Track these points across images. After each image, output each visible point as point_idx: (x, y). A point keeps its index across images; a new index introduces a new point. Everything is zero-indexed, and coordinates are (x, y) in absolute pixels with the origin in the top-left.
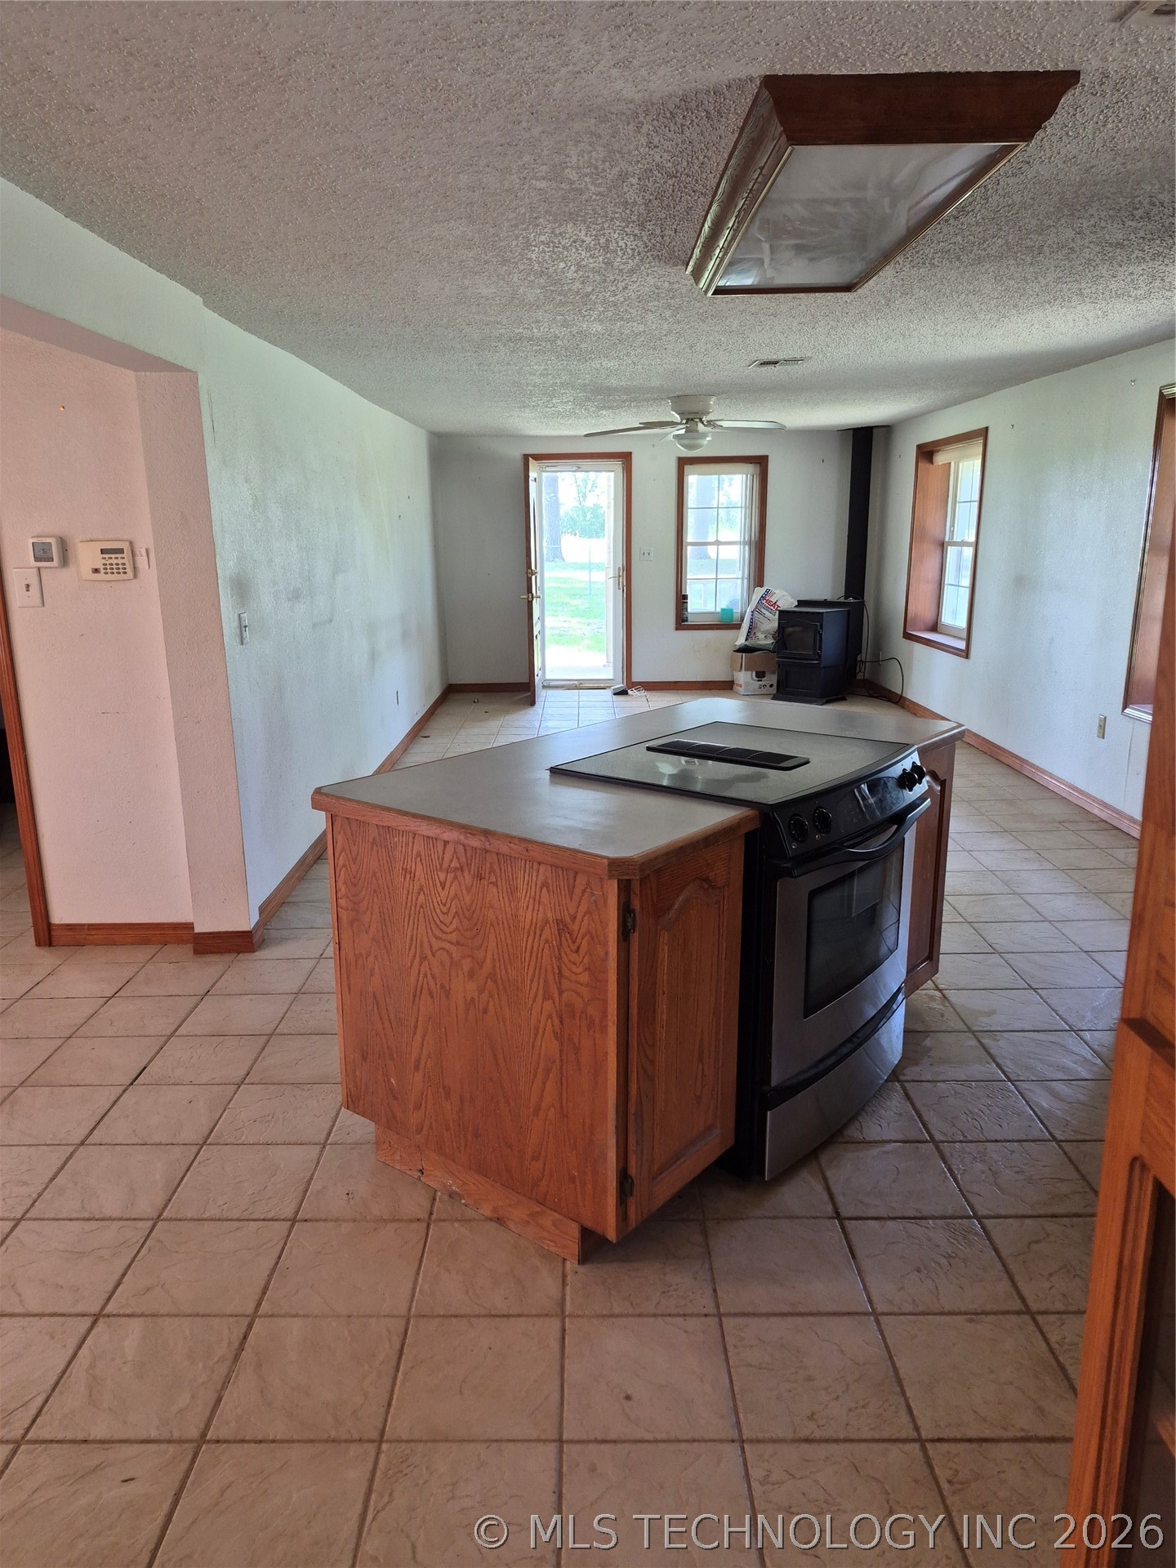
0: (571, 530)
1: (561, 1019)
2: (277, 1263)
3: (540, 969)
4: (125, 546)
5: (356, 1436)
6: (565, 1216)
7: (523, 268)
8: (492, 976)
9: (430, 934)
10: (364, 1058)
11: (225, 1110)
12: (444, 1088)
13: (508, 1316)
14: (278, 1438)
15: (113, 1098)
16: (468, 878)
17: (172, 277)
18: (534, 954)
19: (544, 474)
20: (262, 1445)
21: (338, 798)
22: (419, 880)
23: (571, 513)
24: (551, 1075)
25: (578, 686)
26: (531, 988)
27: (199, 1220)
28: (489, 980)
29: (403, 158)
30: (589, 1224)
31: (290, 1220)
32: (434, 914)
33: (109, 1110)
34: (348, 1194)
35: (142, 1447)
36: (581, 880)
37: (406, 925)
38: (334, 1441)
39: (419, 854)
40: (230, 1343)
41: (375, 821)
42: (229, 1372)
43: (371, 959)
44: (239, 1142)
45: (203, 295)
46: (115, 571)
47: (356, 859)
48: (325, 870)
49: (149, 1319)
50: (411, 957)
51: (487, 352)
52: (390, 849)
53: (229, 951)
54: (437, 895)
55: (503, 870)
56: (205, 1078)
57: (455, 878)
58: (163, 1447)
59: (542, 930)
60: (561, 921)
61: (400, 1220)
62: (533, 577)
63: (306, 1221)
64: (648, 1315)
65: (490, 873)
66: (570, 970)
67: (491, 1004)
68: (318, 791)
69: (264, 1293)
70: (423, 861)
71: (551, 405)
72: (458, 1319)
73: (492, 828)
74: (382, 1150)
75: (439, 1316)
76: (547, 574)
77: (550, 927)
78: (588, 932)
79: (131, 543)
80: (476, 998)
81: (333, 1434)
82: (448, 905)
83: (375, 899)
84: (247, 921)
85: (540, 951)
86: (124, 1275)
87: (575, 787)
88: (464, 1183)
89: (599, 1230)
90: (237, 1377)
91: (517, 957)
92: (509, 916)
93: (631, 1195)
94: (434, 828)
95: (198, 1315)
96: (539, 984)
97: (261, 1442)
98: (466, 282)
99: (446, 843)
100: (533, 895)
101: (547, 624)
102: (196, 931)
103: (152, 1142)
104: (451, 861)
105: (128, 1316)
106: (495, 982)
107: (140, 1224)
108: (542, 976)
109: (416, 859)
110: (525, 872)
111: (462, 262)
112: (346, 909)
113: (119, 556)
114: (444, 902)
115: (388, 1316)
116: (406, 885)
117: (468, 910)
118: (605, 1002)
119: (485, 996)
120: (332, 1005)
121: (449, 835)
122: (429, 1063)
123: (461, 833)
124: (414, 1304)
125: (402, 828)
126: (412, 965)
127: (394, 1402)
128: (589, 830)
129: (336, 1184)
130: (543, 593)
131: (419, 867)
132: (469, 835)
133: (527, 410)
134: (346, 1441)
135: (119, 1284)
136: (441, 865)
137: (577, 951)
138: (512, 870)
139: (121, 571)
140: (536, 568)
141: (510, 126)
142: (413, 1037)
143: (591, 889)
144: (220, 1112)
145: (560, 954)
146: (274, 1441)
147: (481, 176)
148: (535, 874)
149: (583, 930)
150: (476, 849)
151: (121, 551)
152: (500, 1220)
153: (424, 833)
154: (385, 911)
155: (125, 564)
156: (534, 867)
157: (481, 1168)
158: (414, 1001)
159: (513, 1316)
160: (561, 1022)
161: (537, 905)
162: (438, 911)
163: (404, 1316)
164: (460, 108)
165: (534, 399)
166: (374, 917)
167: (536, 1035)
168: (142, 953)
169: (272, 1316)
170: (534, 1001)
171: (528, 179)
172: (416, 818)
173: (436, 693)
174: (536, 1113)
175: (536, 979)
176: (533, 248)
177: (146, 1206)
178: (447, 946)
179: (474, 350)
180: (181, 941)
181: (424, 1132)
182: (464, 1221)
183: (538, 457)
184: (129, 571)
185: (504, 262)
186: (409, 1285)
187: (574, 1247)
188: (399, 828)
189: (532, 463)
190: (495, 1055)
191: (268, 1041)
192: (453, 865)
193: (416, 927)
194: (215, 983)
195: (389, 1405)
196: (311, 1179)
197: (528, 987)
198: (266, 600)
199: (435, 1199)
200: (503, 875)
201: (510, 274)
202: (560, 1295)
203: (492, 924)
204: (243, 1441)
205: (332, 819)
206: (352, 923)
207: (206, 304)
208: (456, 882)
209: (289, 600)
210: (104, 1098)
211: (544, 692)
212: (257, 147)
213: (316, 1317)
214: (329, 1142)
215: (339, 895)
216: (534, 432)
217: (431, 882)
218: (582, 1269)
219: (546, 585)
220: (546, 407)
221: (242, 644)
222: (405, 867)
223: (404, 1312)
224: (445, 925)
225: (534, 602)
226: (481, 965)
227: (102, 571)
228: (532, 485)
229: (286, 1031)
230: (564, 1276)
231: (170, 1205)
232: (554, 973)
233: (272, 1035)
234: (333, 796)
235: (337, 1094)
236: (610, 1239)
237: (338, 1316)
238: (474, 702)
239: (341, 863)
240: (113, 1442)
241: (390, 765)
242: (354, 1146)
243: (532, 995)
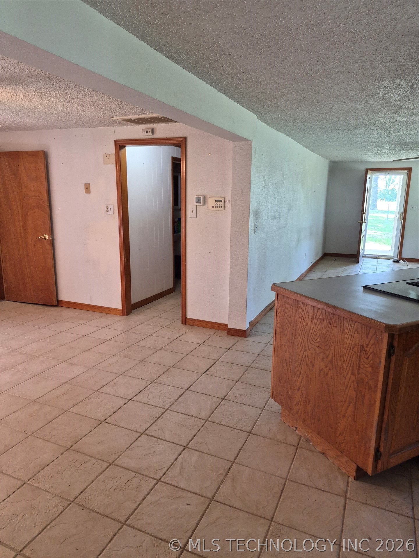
0: (382, 198)
1: (357, 383)
2: (243, 446)
3: (351, 363)
4: (223, 199)
5: (263, 516)
6: (351, 460)
7: (375, 97)
8: (331, 362)
9: (309, 342)
10: (280, 382)
11: (231, 389)
12: (308, 399)
13: (324, 491)
14: (237, 507)
15: (198, 377)
16: (325, 323)
17: (249, 109)
18: (349, 357)
19: (373, 176)
20: (231, 508)
21: (281, 288)
22: (307, 321)
23: (382, 192)
24: (351, 404)
25: (378, 257)
26: (346, 369)
27: (219, 424)
28: (330, 363)
29: (334, 60)
30: (360, 466)
31: (249, 432)
32: (311, 334)
33: (196, 380)
34: (269, 429)
35: (194, 495)
36: (372, 331)
37: (300, 337)
38: (255, 515)
39: (308, 312)
40: (224, 469)
41: (293, 297)
42: (223, 479)
43: (286, 347)
44: (234, 401)
45: (257, 115)
46: (219, 207)
47: (284, 310)
48: (273, 314)
49: (200, 453)
50: (300, 349)
51: (356, 130)
52: (297, 308)
53: (238, 336)
54: (313, 328)
55: (340, 322)
56: (226, 377)
57: (321, 322)
58: (200, 497)
59: (353, 348)
60: (362, 346)
61: (286, 443)
62: (364, 215)
63: (254, 434)
64: (381, 509)
65: (334, 322)
66: (363, 365)
67: (330, 372)
68: (274, 285)
69: (237, 455)
70: (309, 314)
71: (380, 150)
72: (305, 486)
73: (337, 305)
74: (283, 417)
75: (297, 482)
76: (369, 214)
77: (357, 347)
78: (373, 352)
79: (224, 198)
80: (324, 368)
81: (255, 512)
82: (317, 332)
83: (290, 326)
84: (245, 326)
85: (352, 356)
86: (195, 436)
87: (373, 294)
88: (312, 437)
89: (364, 469)
90: (226, 480)
91: (342, 356)
92: (341, 340)
93: (380, 459)
94: (315, 303)
95: (215, 456)
96: (350, 368)
97: (231, 506)
98: (352, 104)
99: (318, 309)
100: (351, 333)
101: (367, 233)
102: (229, 327)
103: (208, 394)
104: (320, 316)
105: (195, 450)
106: (332, 364)
107: (201, 420)
108: (352, 366)
109: (306, 313)
110: (349, 325)
111: (351, 97)
112: (279, 328)
113: (220, 202)
114: (315, 331)
115: (279, 477)
116: (302, 322)
117: (324, 335)
118: (377, 381)
119: (327, 369)
120: (271, 361)
121: (320, 306)
122: (303, 389)
123: (325, 306)
124: (289, 475)
125: (302, 301)
126: (301, 352)
127: (278, 508)
128: (378, 312)
129: (265, 425)
130: (367, 221)
131: (307, 317)
132: (328, 307)
133: (370, 152)
134: (259, 516)
135: (193, 438)
136: (316, 317)
137: (368, 358)
138: (344, 323)
139: (220, 207)
140: (365, 211)
141: (377, 43)
142: (298, 378)
143: (376, 335)
144: (230, 389)
145: (360, 358)
146: (235, 508)
147: (363, 63)
148: (353, 326)
149: (371, 351)
150: (330, 313)
151: (221, 201)
152: (324, 454)
153: (310, 304)
154: (293, 330)
155: (222, 205)
156: (353, 323)
157: (319, 433)
158: (300, 365)
159: (325, 491)
160: (358, 385)
161: (352, 338)
162: (313, 334)
163: (284, 479)
164: (358, 38)
165: (373, 147)
166: (289, 332)
167: (346, 388)
168: (212, 332)
169: (239, 464)
170: (347, 374)
171: (382, 63)
172: (308, 298)
173: (320, 256)
174: (344, 417)
175: (349, 365)
176: (381, 89)
177: (204, 414)
178: (315, 347)
179: (352, 129)
180: (224, 330)
181: (299, 414)
182: (310, 450)
183: (371, 170)
184: (223, 207)
185: (368, 95)
186: (288, 468)
187: (353, 473)
188: (301, 301)
189: (369, 171)
190: (329, 392)
191: (248, 369)
192: (320, 317)
193: (303, 338)
194: (233, 346)
195: (276, 509)
196: (257, 420)
197: (345, 369)
198: (264, 218)
199: (300, 440)
200: (340, 324)
201: (370, 100)
202: (345, 489)
203: (333, 342)
204: (225, 504)
205: (278, 295)
206: (280, 333)
207: (258, 118)
208: (320, 324)
209: (272, 219)
210: (195, 376)
211: (363, 259)
212: (282, 61)
213: (254, 469)
214: (265, 409)
215: (277, 322)
216: (371, 160)
217: (311, 322)
218: (355, 482)
219: (369, 218)
220: (378, 150)
221: (255, 233)
222: (302, 316)
223: (285, 476)
224: (315, 339)
225: (363, 224)
226: (327, 357)
227: (215, 207)
228: (368, 180)
229: (254, 367)
230: (348, 483)
231: (211, 417)
232: (357, 365)
233: (249, 367)
234: (279, 287)
235: (269, 393)
236: (369, 474)
237: (261, 471)
238: (334, 260)
239: (279, 311)
240: (185, 490)
241: (300, 279)
242: (273, 413)
243: (347, 372)
